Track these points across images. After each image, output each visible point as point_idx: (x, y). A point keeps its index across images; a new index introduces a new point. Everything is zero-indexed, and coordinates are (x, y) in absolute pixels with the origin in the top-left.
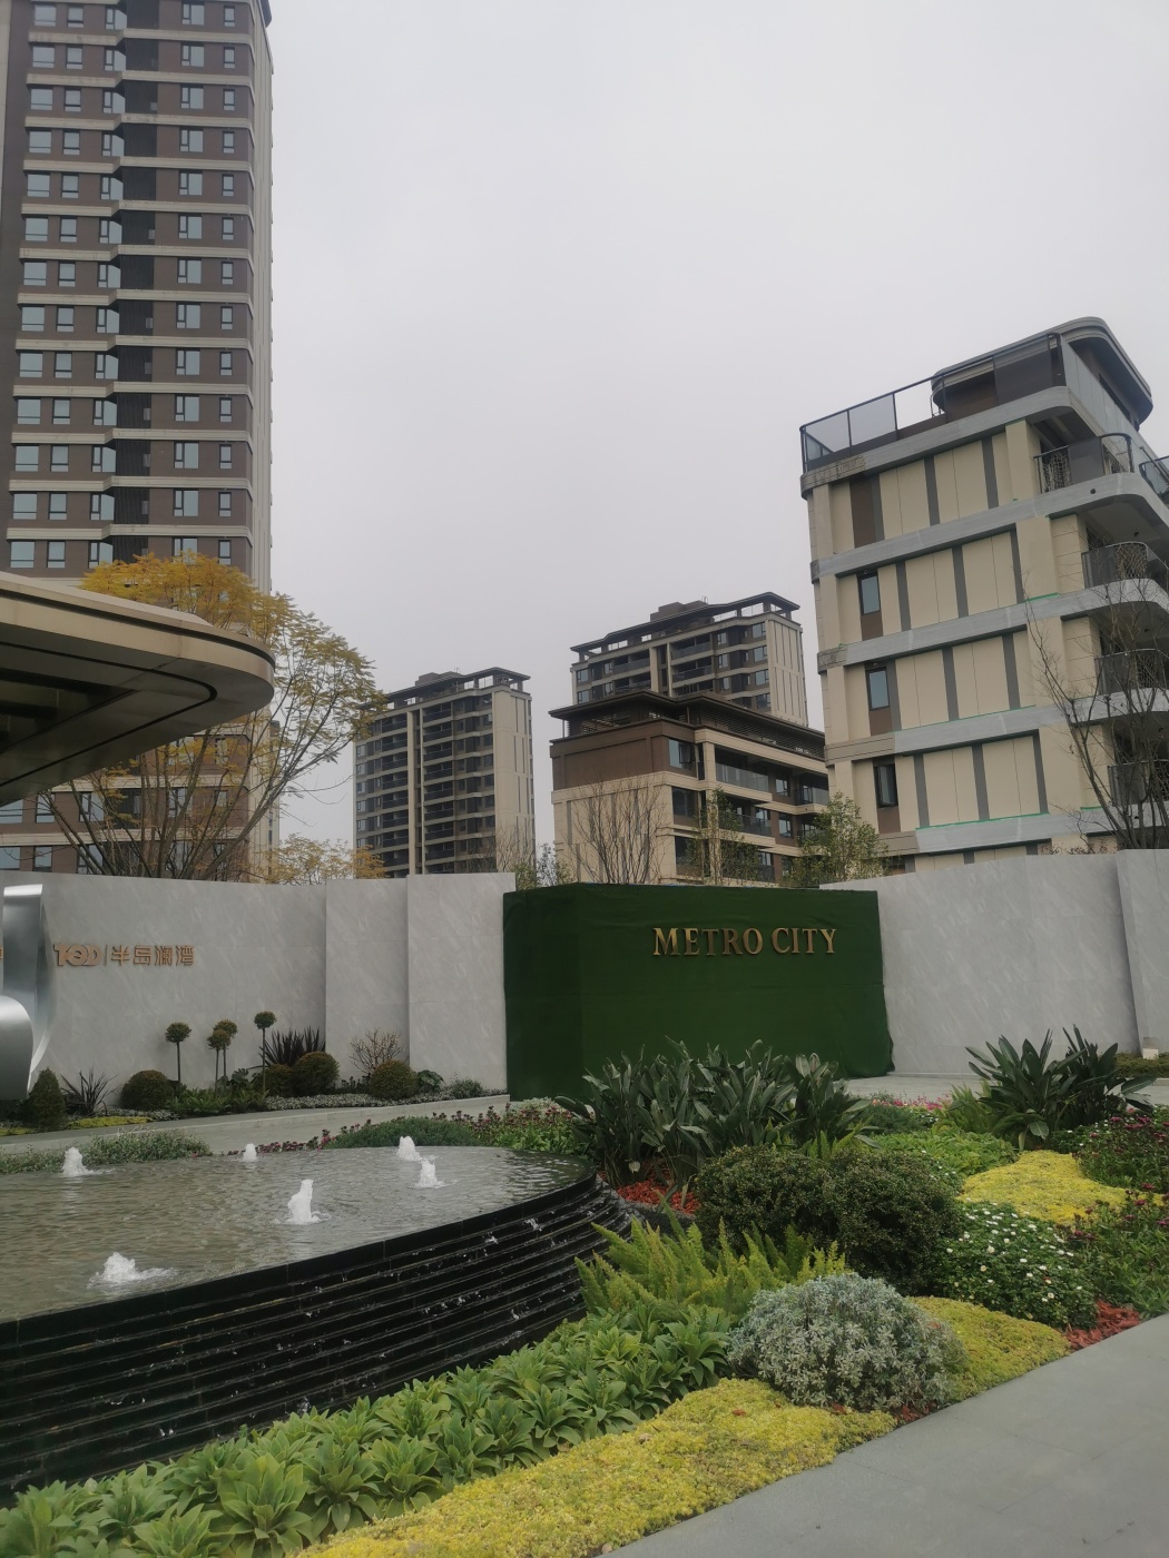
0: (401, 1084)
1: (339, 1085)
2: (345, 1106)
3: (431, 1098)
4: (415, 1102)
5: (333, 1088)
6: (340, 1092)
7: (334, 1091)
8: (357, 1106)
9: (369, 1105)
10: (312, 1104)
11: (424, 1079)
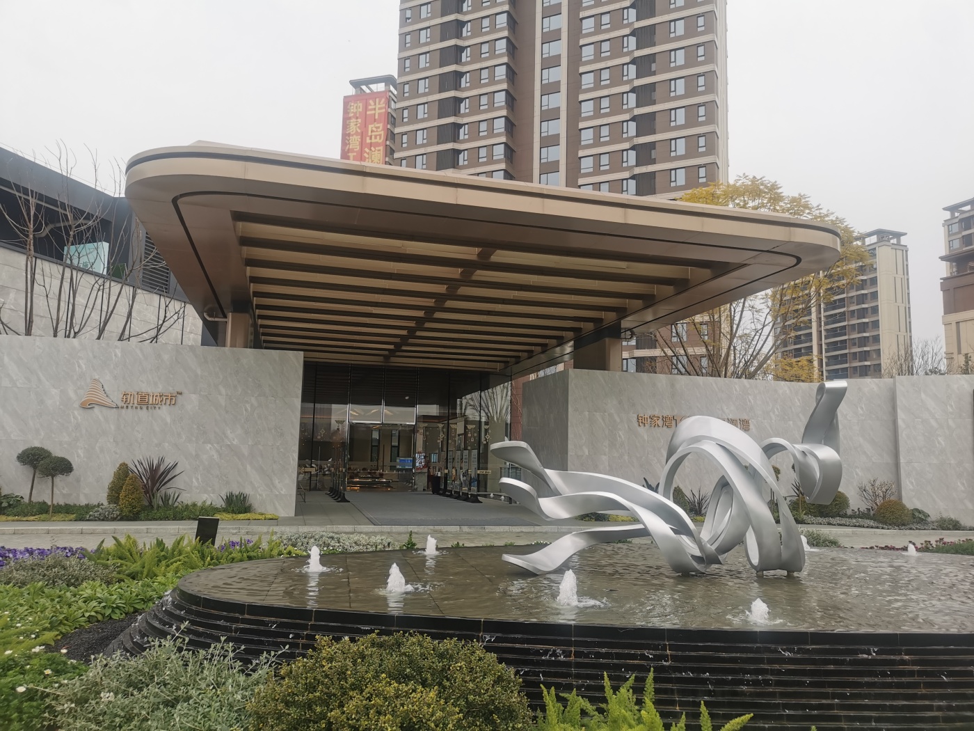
0: (900, 516)
1: (849, 512)
2: (859, 526)
3: (923, 528)
4: (911, 529)
5: (846, 514)
6: (850, 517)
7: (845, 516)
8: (867, 527)
9: (877, 528)
10: (835, 523)
11: (917, 514)
